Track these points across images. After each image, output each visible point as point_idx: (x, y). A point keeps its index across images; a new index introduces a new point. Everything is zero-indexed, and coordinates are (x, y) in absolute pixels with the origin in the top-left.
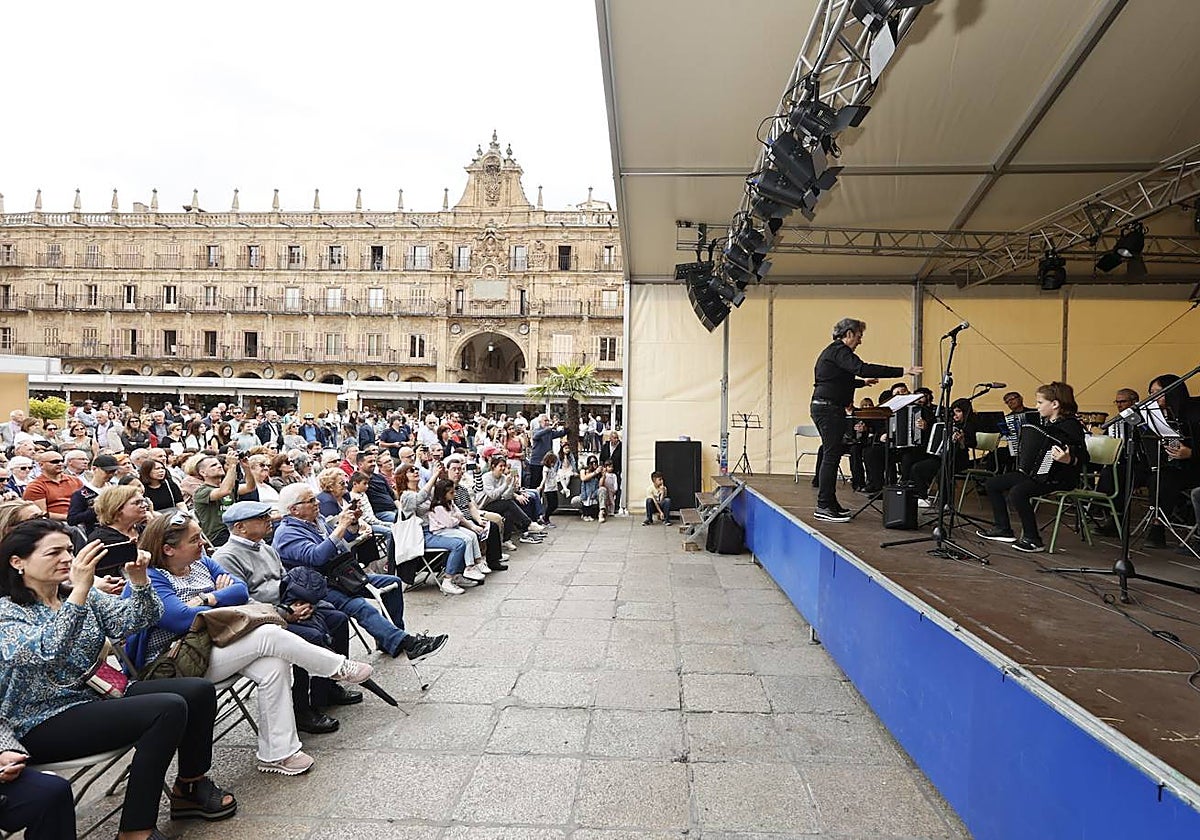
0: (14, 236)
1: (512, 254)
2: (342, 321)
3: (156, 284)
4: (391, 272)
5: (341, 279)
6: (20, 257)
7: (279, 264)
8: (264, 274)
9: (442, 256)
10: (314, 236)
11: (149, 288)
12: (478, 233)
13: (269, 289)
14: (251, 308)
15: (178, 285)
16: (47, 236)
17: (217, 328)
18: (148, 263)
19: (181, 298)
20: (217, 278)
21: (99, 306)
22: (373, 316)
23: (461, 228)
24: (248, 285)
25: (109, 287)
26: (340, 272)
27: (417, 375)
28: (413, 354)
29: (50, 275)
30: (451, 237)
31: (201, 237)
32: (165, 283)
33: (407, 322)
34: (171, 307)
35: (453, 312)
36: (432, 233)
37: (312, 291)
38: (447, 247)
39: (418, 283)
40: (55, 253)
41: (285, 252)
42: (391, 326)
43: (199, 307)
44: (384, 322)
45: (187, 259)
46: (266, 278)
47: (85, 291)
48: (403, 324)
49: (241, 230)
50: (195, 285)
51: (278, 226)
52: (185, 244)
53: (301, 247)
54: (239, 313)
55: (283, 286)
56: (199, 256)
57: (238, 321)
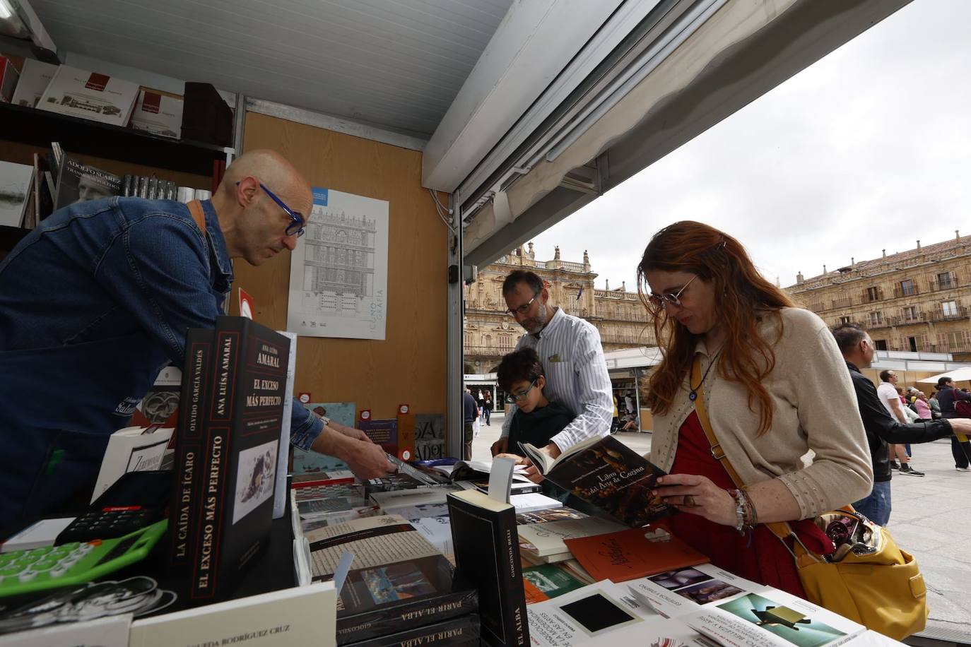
3: (835, 318)
7: (932, 288)
8: (919, 297)
13: (928, 306)
14: (912, 321)
15: (851, 315)
17: (886, 338)
18: (828, 305)
20: (880, 307)
24: (905, 307)
31: (862, 284)
41: (935, 279)
45: (854, 299)
46: (921, 300)
49: (894, 273)
50: (863, 314)
51: (925, 263)
52: (851, 291)
53: (951, 273)
54: (902, 326)
55: (938, 302)
56: (863, 296)
57: (903, 331)
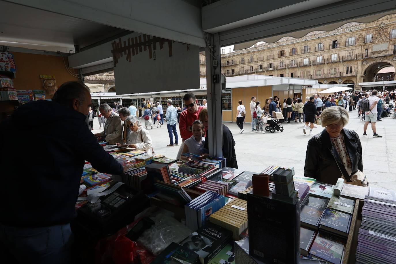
0: (234, 57)
1: (391, 33)
2: (322, 66)
3: (267, 63)
4: (340, 48)
5: (322, 53)
6: (235, 62)
7: (302, 52)
8: (297, 56)
9: (361, 39)
10: (313, 42)
11: (265, 65)
12: (377, 28)
13: (299, 60)
14: (293, 66)
15: (273, 63)
16: (241, 56)
17: (284, 72)
18: (265, 58)
19: (274, 66)
20: (284, 59)
21: (253, 71)
22: (333, 63)
23: (369, 28)
24: (292, 60)
25: (256, 66)
26: (322, 51)
27: (348, 79)
28: (347, 73)
29: (242, 65)
30: (364, 32)
31: (279, 49)
32: (270, 63)
33: (345, 63)
34: (271, 69)
35: (364, 57)
36: (356, 32)
37: (312, 58)
38: (363, 35)
39: (350, 50)
40: (243, 60)
41: (303, 49)
42: (340, 65)
43: (279, 68)
44: (337, 64)
45: (275, 56)
46: (298, 57)
47: (250, 68)
48: (344, 64)
49: (291, 44)
50: (278, 62)
51: (302, 41)
52: (275, 51)
53: (309, 46)
54: (290, 68)
55: (303, 58)
56: (279, 54)
57: (290, 70)
